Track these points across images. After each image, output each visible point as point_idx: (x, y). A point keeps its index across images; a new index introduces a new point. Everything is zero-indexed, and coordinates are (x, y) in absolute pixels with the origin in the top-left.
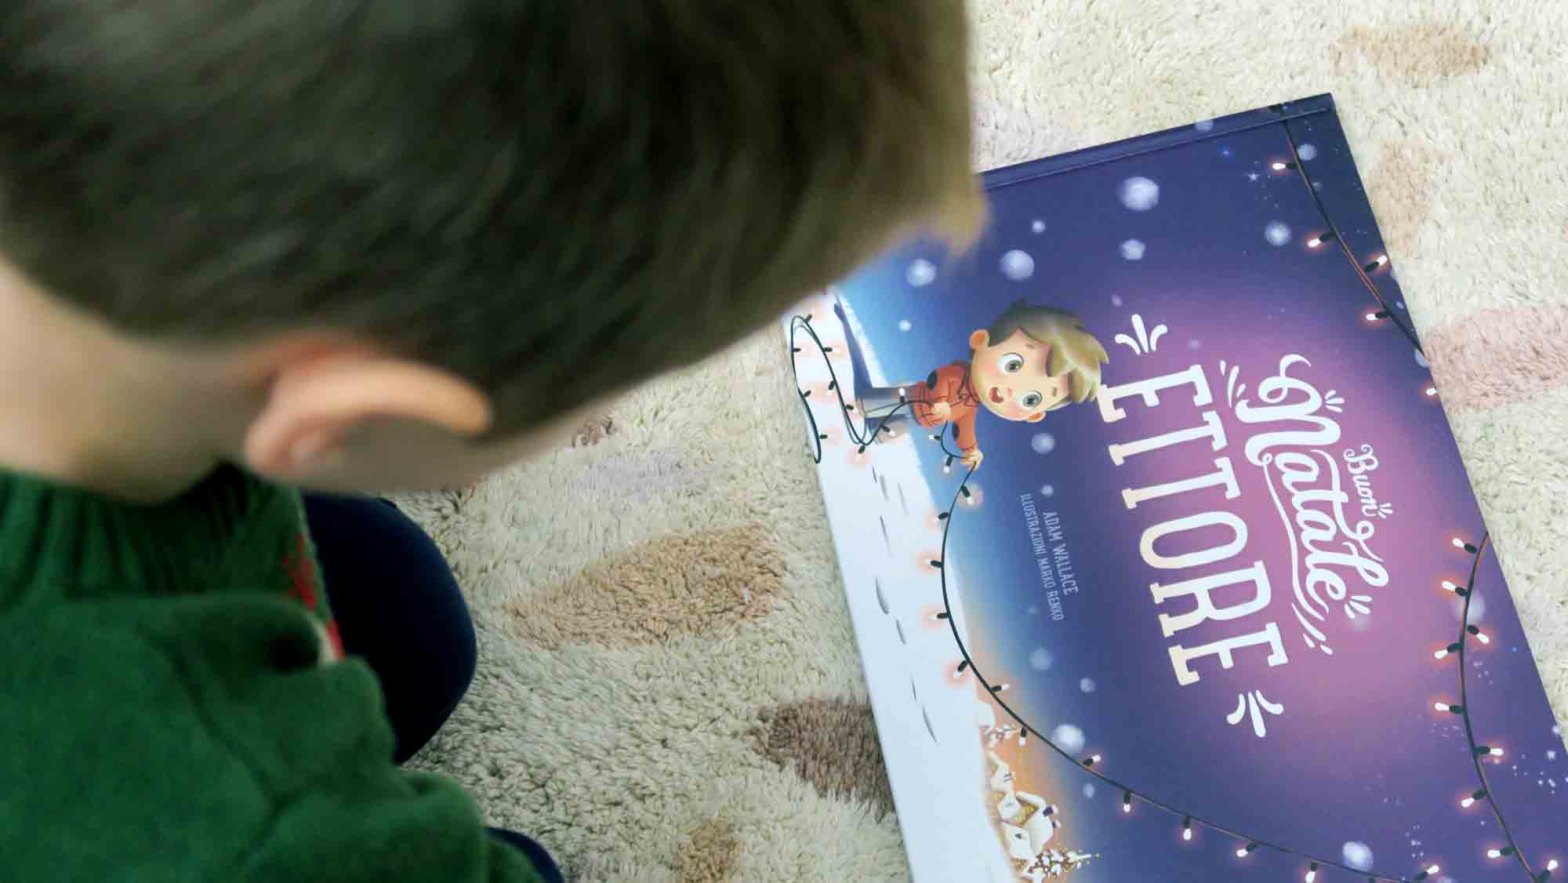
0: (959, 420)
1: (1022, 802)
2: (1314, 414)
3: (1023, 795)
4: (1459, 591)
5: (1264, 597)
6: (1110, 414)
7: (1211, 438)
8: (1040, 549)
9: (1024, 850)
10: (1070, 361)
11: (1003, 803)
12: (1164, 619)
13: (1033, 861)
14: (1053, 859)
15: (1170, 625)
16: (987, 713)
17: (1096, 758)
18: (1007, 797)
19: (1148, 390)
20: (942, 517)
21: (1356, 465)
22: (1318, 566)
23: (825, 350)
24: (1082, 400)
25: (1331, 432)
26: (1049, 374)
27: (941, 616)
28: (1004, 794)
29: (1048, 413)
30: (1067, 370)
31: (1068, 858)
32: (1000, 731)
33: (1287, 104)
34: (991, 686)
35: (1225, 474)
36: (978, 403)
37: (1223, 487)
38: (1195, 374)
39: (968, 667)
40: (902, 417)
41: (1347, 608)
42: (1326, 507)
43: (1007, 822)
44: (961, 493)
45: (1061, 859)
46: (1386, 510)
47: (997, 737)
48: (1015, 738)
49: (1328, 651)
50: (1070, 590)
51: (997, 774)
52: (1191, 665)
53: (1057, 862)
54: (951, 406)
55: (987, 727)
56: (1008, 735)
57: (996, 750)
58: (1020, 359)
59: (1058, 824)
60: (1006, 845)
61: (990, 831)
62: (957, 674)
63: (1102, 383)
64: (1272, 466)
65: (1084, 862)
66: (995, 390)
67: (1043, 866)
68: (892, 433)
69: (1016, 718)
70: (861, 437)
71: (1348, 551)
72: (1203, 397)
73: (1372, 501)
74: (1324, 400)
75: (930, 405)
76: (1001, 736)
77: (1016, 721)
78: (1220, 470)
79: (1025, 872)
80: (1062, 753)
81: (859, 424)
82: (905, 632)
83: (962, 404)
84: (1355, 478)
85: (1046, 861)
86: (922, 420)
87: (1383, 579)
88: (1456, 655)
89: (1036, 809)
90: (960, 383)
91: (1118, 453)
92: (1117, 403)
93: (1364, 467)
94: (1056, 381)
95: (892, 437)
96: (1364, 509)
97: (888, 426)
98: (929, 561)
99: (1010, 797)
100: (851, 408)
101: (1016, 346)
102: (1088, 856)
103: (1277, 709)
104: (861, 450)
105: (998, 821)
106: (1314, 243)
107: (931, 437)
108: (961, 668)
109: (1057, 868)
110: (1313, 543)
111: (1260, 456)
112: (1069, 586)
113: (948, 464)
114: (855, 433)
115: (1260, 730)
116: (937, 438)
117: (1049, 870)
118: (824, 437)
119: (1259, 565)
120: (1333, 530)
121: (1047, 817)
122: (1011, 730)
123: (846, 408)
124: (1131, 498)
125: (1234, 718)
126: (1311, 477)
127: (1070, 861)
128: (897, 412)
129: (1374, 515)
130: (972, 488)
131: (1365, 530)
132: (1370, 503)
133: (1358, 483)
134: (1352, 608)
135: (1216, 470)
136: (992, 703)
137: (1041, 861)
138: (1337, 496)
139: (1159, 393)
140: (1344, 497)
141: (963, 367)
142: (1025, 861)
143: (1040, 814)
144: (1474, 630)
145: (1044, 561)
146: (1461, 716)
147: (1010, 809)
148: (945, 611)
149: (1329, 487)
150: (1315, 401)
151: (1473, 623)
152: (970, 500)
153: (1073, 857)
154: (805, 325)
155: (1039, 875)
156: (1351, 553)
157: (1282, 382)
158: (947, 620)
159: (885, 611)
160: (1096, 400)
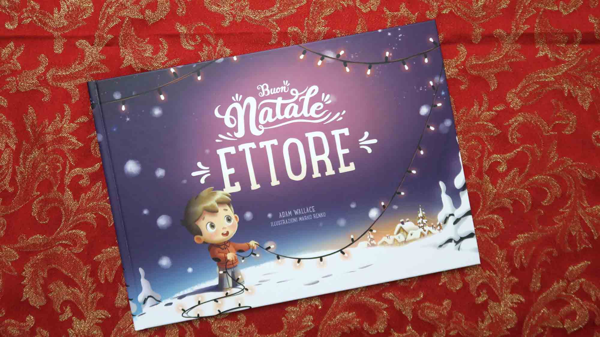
0: (236, 249)
1: (399, 233)
2: (242, 107)
3: (395, 233)
4: (322, 59)
5: (321, 135)
6: (237, 188)
7: (250, 149)
8: (295, 220)
9: (417, 233)
10: (212, 202)
11: (398, 239)
12: (327, 174)
13: (421, 230)
14: (421, 222)
15: (330, 171)
16: (362, 244)
17: (383, 204)
18: (396, 238)
19: (227, 172)
20: (278, 258)
21: (266, 92)
22: (309, 112)
23: (199, 303)
24: (230, 200)
25: (251, 100)
26: (217, 211)
27: (321, 260)
28: (395, 239)
29: (235, 213)
30: (217, 205)
31: (421, 217)
32: (370, 239)
34: (351, 242)
35: (268, 145)
36: (229, 241)
37: (273, 146)
38: (221, 152)
39: (343, 250)
40: (233, 273)
41: (326, 103)
42: (283, 106)
43: (406, 239)
44: (269, 250)
45: (421, 219)
46: (286, 83)
47: (372, 241)
48: (373, 234)
49: (344, 112)
50: (313, 209)
51: (387, 242)
52: (347, 164)
53: (422, 221)
54: (229, 252)
55: (368, 244)
56: (372, 236)
57: (377, 241)
58: (209, 224)
59: (407, 220)
60: (415, 240)
61: (411, 244)
62: (346, 255)
63: (223, 190)
64: (264, 125)
65: (422, 211)
66: (223, 234)
67: (423, 226)
68: (240, 277)
70: (241, 290)
71: (303, 100)
72: (232, 150)
73: (282, 88)
74: (236, 102)
75: (228, 261)
76: (372, 239)
77: (366, 234)
78: (265, 146)
79: (426, 233)
80: (379, 217)
81: (235, 290)
82: (328, 275)
83: (228, 248)
84: (272, 93)
85: (422, 225)
86: (235, 265)
87: (316, 88)
89: (401, 227)
90: (219, 249)
91: (255, 186)
92: (232, 184)
93: (267, 89)
94: (221, 209)
95: (242, 278)
96: (285, 91)
97: (236, 279)
98: (298, 264)
99: (396, 237)
100: (227, 293)
101: (203, 224)
102: (420, 209)
103: (367, 134)
104: (247, 290)
105: (405, 242)
107: (243, 261)
108: (343, 253)
109: (424, 221)
110: (299, 113)
111: (260, 130)
112: (311, 210)
113: (255, 255)
114: (239, 292)
115: (375, 141)
116: (243, 259)
117: (425, 224)
118: (240, 305)
119: (307, 135)
120: (294, 105)
121: (405, 224)
122: (370, 235)
123: (227, 295)
124: (275, 182)
125: (369, 151)
126: (270, 111)
127: (422, 216)
128: (230, 274)
129: (288, 88)
130: (267, 245)
131: (294, 92)
132: (283, 89)
133: (274, 93)
134: (327, 101)
135: (264, 149)
136: (358, 243)
137: (422, 227)
138: (279, 101)
140: (280, 99)
141: (212, 247)
142: (421, 233)
143: (403, 226)
144: (338, 56)
145: (300, 219)
146: (373, 66)
147: (401, 237)
148: (319, 259)
149: (275, 104)
150: (237, 105)
151: (336, 56)
152: (272, 247)
153: (420, 215)
154: (186, 312)
155: (427, 228)
156: (304, 99)
157: (227, 118)
158: (323, 258)
159: (318, 282)
160: (230, 193)
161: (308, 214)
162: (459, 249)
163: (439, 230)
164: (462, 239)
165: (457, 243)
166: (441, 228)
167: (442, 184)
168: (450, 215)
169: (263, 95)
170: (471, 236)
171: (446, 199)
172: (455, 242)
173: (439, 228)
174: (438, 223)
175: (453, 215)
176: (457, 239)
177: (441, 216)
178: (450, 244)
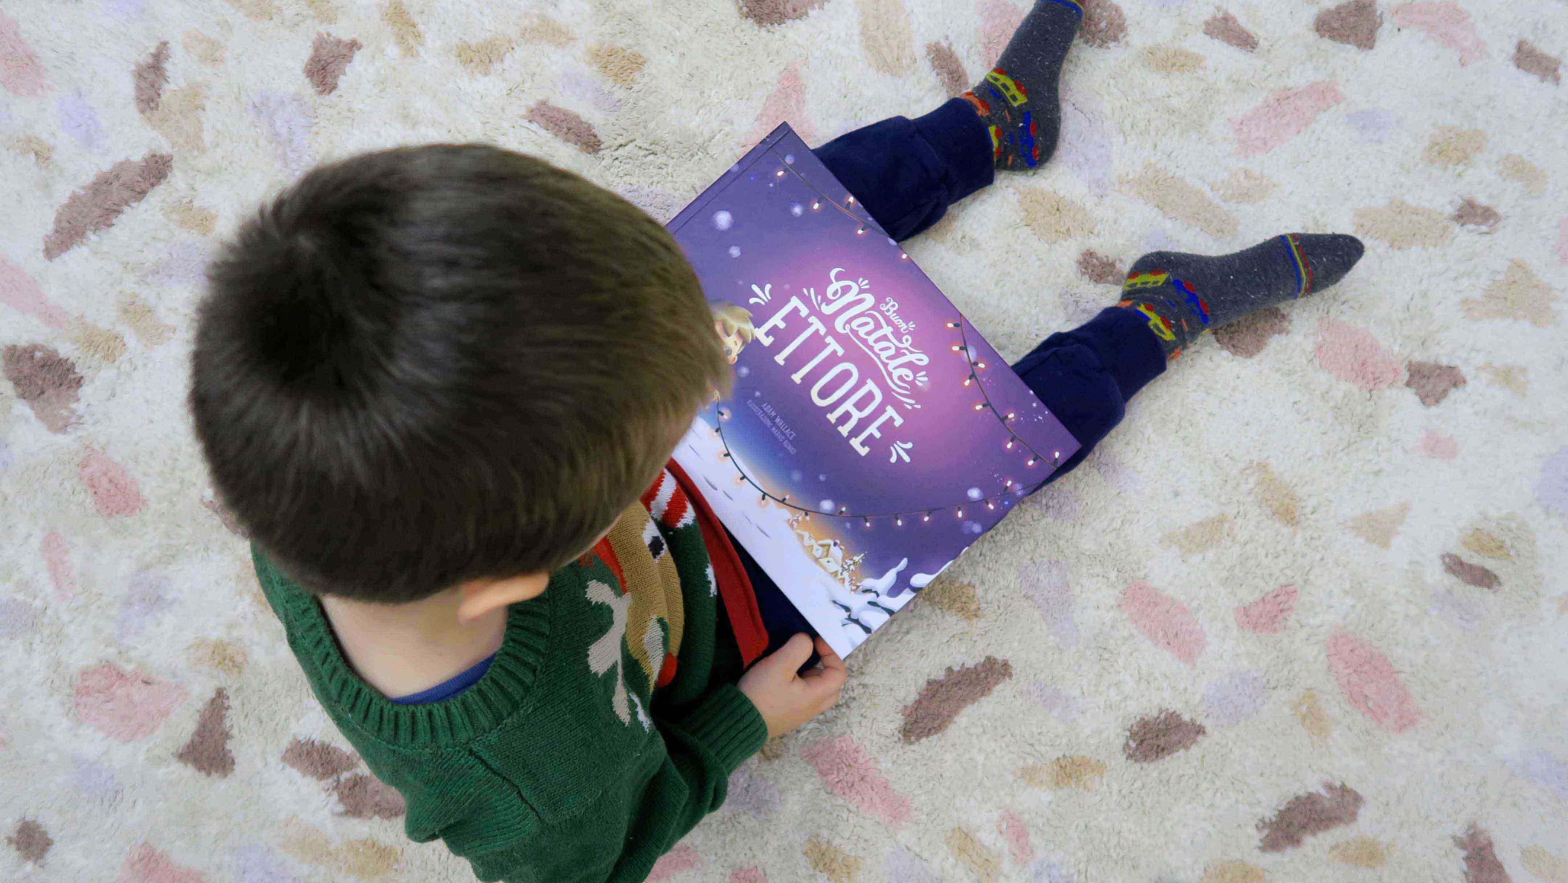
1: (822, 546)
2: (858, 294)
3: (821, 542)
4: (961, 348)
5: (879, 396)
6: (767, 341)
7: (817, 331)
8: (768, 423)
9: (834, 567)
10: (735, 323)
11: (814, 550)
12: (840, 429)
13: (840, 570)
14: (849, 563)
15: (844, 430)
16: (786, 513)
17: (844, 509)
18: (814, 547)
19: (777, 320)
20: (717, 431)
21: (888, 310)
22: (895, 368)
24: (749, 342)
25: (870, 299)
26: (729, 336)
27: (742, 479)
28: (812, 546)
29: (738, 355)
30: (735, 331)
32: (796, 518)
33: (767, 137)
34: (781, 500)
35: (833, 346)
37: (834, 352)
38: (795, 302)
39: (767, 496)
41: (917, 382)
42: (884, 338)
43: (820, 558)
45: (852, 562)
46: (912, 325)
48: (804, 520)
49: (918, 407)
50: (792, 436)
51: (805, 538)
52: (863, 444)
53: (851, 564)
55: (789, 520)
56: (800, 519)
57: (798, 526)
59: (842, 546)
60: (824, 568)
61: (817, 567)
62: (763, 502)
63: (755, 327)
64: (852, 330)
65: (862, 558)
67: (846, 570)
69: (800, 509)
71: (904, 354)
72: (804, 311)
73: (904, 324)
74: (859, 285)
76: (797, 521)
78: (829, 344)
79: (840, 577)
80: (827, 514)
82: (730, 495)
84: (891, 317)
85: (846, 567)
87: (925, 360)
88: (974, 379)
89: (829, 546)
91: (780, 359)
92: (767, 334)
93: (892, 310)
94: (733, 338)
96: (902, 330)
98: (722, 456)
99: (816, 547)
102: (863, 554)
103: (909, 445)
105: (816, 560)
106: (816, 206)
108: (763, 498)
109: (852, 567)
110: (888, 358)
111: (844, 329)
112: (791, 435)
115: (907, 459)
117: (849, 569)
119: (869, 381)
120: (893, 348)
121: (836, 546)
122: (800, 516)
124: (797, 378)
125: (893, 459)
126: (871, 326)
127: (856, 561)
129: (907, 330)
130: (723, 410)
131: (907, 340)
132: (903, 326)
133: (893, 319)
134: (920, 381)
135: (827, 345)
136: (784, 507)
137: (844, 567)
138: (887, 330)
139: (784, 319)
140: (890, 329)
142: (837, 571)
143: (832, 548)
144: (976, 364)
145: (774, 429)
146: (989, 407)
147: (819, 552)
148: (742, 475)
149: (882, 327)
150: (855, 288)
151: (974, 360)
152: (725, 417)
153: (856, 558)
155: (846, 575)
156: (906, 355)
157: (836, 286)
158: (745, 479)
159: (716, 489)
160: (756, 338)
161: (783, 433)
162: (844, 625)
163: (852, 590)
164: (857, 621)
165: (850, 618)
166: (854, 591)
167: (904, 563)
168: (876, 592)
169: (884, 309)
170: (867, 630)
171: (890, 577)
172: (849, 616)
173: (854, 588)
174: (858, 584)
175: (878, 595)
176: (852, 617)
177: (869, 582)
178: (843, 611)
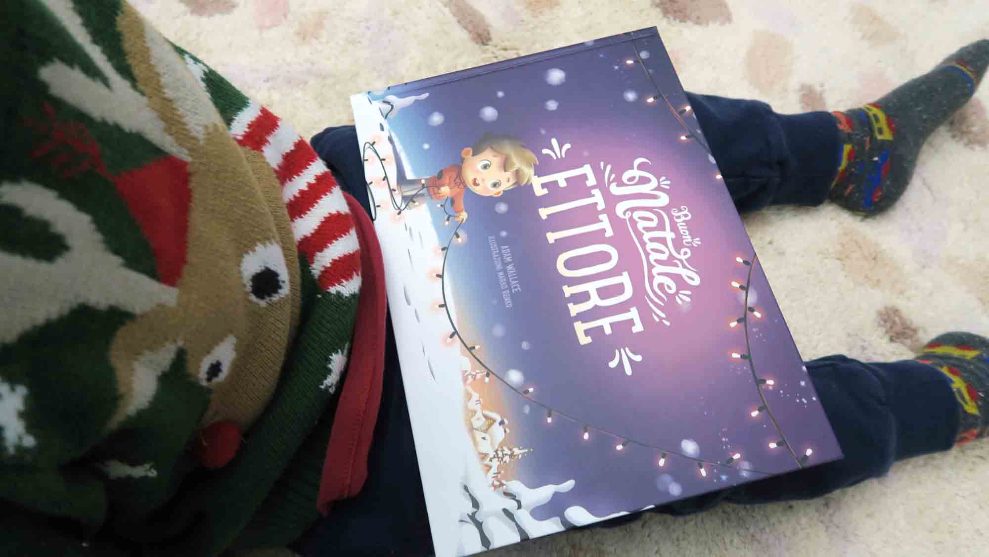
0: (454, 196)
1: (485, 416)
2: (655, 189)
3: (487, 413)
4: (742, 287)
5: (628, 293)
6: (539, 192)
7: (596, 204)
9: (487, 447)
10: (517, 164)
11: (475, 417)
12: (571, 306)
13: (492, 454)
14: (504, 453)
15: (574, 309)
16: (466, 363)
17: (531, 390)
18: (477, 414)
19: (561, 178)
20: (443, 249)
21: (679, 217)
22: (659, 274)
23: (382, 160)
24: (522, 185)
25: (664, 199)
26: (505, 171)
27: (441, 306)
28: (475, 412)
29: (504, 191)
30: (515, 168)
31: (513, 452)
32: (474, 373)
33: (633, 32)
34: (469, 346)
35: (605, 223)
36: (465, 186)
37: (603, 231)
38: (587, 169)
39: (456, 336)
40: (423, 195)
41: (677, 297)
42: (663, 241)
43: (476, 429)
44: (455, 236)
45: (509, 453)
46: (697, 242)
47: (472, 377)
48: (482, 379)
49: (667, 323)
50: (516, 290)
51: (471, 400)
52: (587, 332)
53: (506, 455)
54: (450, 189)
55: (466, 371)
56: (479, 376)
57: (471, 384)
58: (489, 163)
59: (508, 430)
60: (475, 443)
61: (467, 437)
62: (449, 340)
64: (631, 219)
65: (523, 454)
66: (475, 180)
67: (498, 457)
68: (417, 203)
69: (483, 366)
70: (399, 206)
71: (676, 265)
72: (591, 181)
73: (689, 237)
74: (659, 182)
75: (439, 189)
76: (474, 377)
77: (483, 368)
78: (602, 221)
79: (487, 462)
80: (510, 387)
81: (398, 199)
82: (420, 315)
83: (456, 187)
84: (678, 225)
85: (500, 454)
86: (434, 196)
87: (697, 281)
88: (742, 324)
89: (494, 421)
90: (455, 176)
91: (544, 213)
92: (544, 186)
93: (683, 218)
94: (509, 174)
95: (416, 206)
96: (684, 241)
97: (415, 200)
98: (435, 275)
99: (479, 414)
100: (394, 190)
101: (487, 156)
102: (526, 451)
103: (638, 358)
104: (399, 213)
105: (472, 429)
106: (651, 100)
107: (439, 206)
108: (452, 336)
110: (656, 261)
111: (624, 213)
112: (516, 287)
113: (448, 220)
114: (396, 204)
115: (628, 371)
116: (442, 206)
117: (502, 459)
118: (379, 206)
119: (626, 274)
120: (667, 253)
121: (501, 426)
122: (480, 373)
123: (392, 191)
124: (551, 237)
125: (613, 364)
126: (654, 224)
127: (514, 454)
128: (421, 192)
129: (690, 245)
130: (461, 233)
131: (685, 253)
132: (687, 238)
133: (680, 228)
134: (681, 299)
136: (467, 356)
137: (497, 454)
138: (669, 235)
139: (567, 180)
140: (673, 235)
141: (458, 168)
142: (487, 454)
143: (497, 424)
144: (752, 310)
145: (501, 274)
146: (748, 361)
147: (479, 422)
148: (443, 303)
149: (664, 229)
150: (654, 183)
151: (751, 306)
152: (460, 240)
153: (517, 451)
154: (372, 147)
155: (495, 463)
156: (678, 267)
157: (636, 173)
158: (444, 308)
159: (409, 303)
160: (531, 184)
161: (508, 283)
162: (461, 521)
163: (493, 484)
164: (479, 525)
165: (472, 517)
166: (495, 487)
167: (569, 484)
168: (519, 502)
169: (675, 214)
170: (485, 541)
171: (545, 493)
172: (474, 513)
173: (497, 483)
174: (504, 482)
175: (519, 507)
176: (478, 517)
177: (515, 486)
178: (470, 504)
